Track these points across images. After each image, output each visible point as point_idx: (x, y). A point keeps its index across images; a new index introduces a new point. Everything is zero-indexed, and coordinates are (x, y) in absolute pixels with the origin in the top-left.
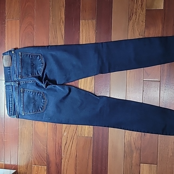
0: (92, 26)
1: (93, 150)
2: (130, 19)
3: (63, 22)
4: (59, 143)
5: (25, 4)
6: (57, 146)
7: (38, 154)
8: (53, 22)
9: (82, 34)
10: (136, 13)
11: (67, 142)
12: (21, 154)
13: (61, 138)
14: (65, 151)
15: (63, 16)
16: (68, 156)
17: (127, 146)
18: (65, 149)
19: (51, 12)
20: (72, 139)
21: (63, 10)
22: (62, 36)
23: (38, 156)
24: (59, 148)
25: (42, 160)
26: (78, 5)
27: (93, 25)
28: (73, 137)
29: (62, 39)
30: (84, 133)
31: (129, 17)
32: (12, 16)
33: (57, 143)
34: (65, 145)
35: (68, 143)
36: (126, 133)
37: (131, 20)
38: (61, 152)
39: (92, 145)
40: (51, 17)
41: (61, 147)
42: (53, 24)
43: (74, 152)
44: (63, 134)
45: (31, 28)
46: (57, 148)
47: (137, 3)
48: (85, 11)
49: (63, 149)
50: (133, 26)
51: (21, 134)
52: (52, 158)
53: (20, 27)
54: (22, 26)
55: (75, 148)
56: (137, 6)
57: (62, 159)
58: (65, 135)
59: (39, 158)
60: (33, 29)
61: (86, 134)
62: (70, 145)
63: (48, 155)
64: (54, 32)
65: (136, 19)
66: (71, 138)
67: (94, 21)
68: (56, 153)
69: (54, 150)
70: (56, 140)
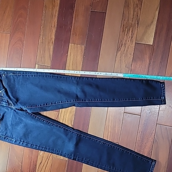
0: (80, 51)
2: (118, 50)
3: (52, 43)
5: (18, 19)
6: (32, 164)
7: (12, 169)
8: (42, 41)
9: (69, 58)
10: (125, 44)
13: (37, 157)
14: (39, 171)
15: (53, 37)
18: (39, 168)
19: (42, 31)
20: (48, 159)
21: (54, 31)
22: (50, 56)
23: (12, 171)
24: (34, 166)
26: (69, 28)
27: (82, 50)
28: (48, 158)
29: (50, 59)
31: (118, 48)
32: (3, 29)
33: (32, 162)
34: (40, 164)
35: (43, 162)
37: (120, 51)
38: (35, 170)
39: (66, 169)
40: (41, 36)
41: (36, 165)
42: (42, 43)
44: (40, 153)
45: (20, 44)
47: (127, 35)
48: (75, 34)
49: (37, 168)
50: (121, 57)
53: (10, 41)
54: (12, 40)
55: (49, 168)
56: (127, 37)
58: (41, 154)
60: (22, 45)
62: (45, 165)
64: (43, 51)
65: (124, 51)
66: (46, 158)
67: (83, 47)
68: (30, 171)
69: (29, 168)
70: (32, 158)
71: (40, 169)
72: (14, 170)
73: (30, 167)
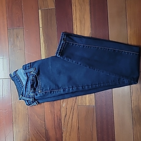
1: (96, 120)
4: (58, 115)
6: (56, 119)
7: (35, 130)
11: (66, 114)
12: (17, 131)
13: (59, 110)
14: (66, 125)
16: (69, 130)
17: (135, 112)
18: (65, 121)
20: (73, 109)
23: (35, 133)
24: (59, 121)
25: (41, 137)
28: (73, 108)
30: (85, 102)
33: (56, 116)
34: (65, 117)
35: (68, 114)
36: (133, 96)
38: (61, 125)
39: (95, 114)
41: (60, 120)
43: (76, 124)
44: (62, 105)
46: (56, 121)
49: (63, 122)
51: (16, 109)
52: (52, 133)
55: (76, 119)
57: (62, 133)
58: (64, 106)
59: (37, 134)
61: (88, 103)
62: (71, 117)
63: (46, 130)
66: (71, 108)
68: (56, 128)
70: (54, 112)
71: (66, 123)
72: (37, 131)
73: (54, 123)
